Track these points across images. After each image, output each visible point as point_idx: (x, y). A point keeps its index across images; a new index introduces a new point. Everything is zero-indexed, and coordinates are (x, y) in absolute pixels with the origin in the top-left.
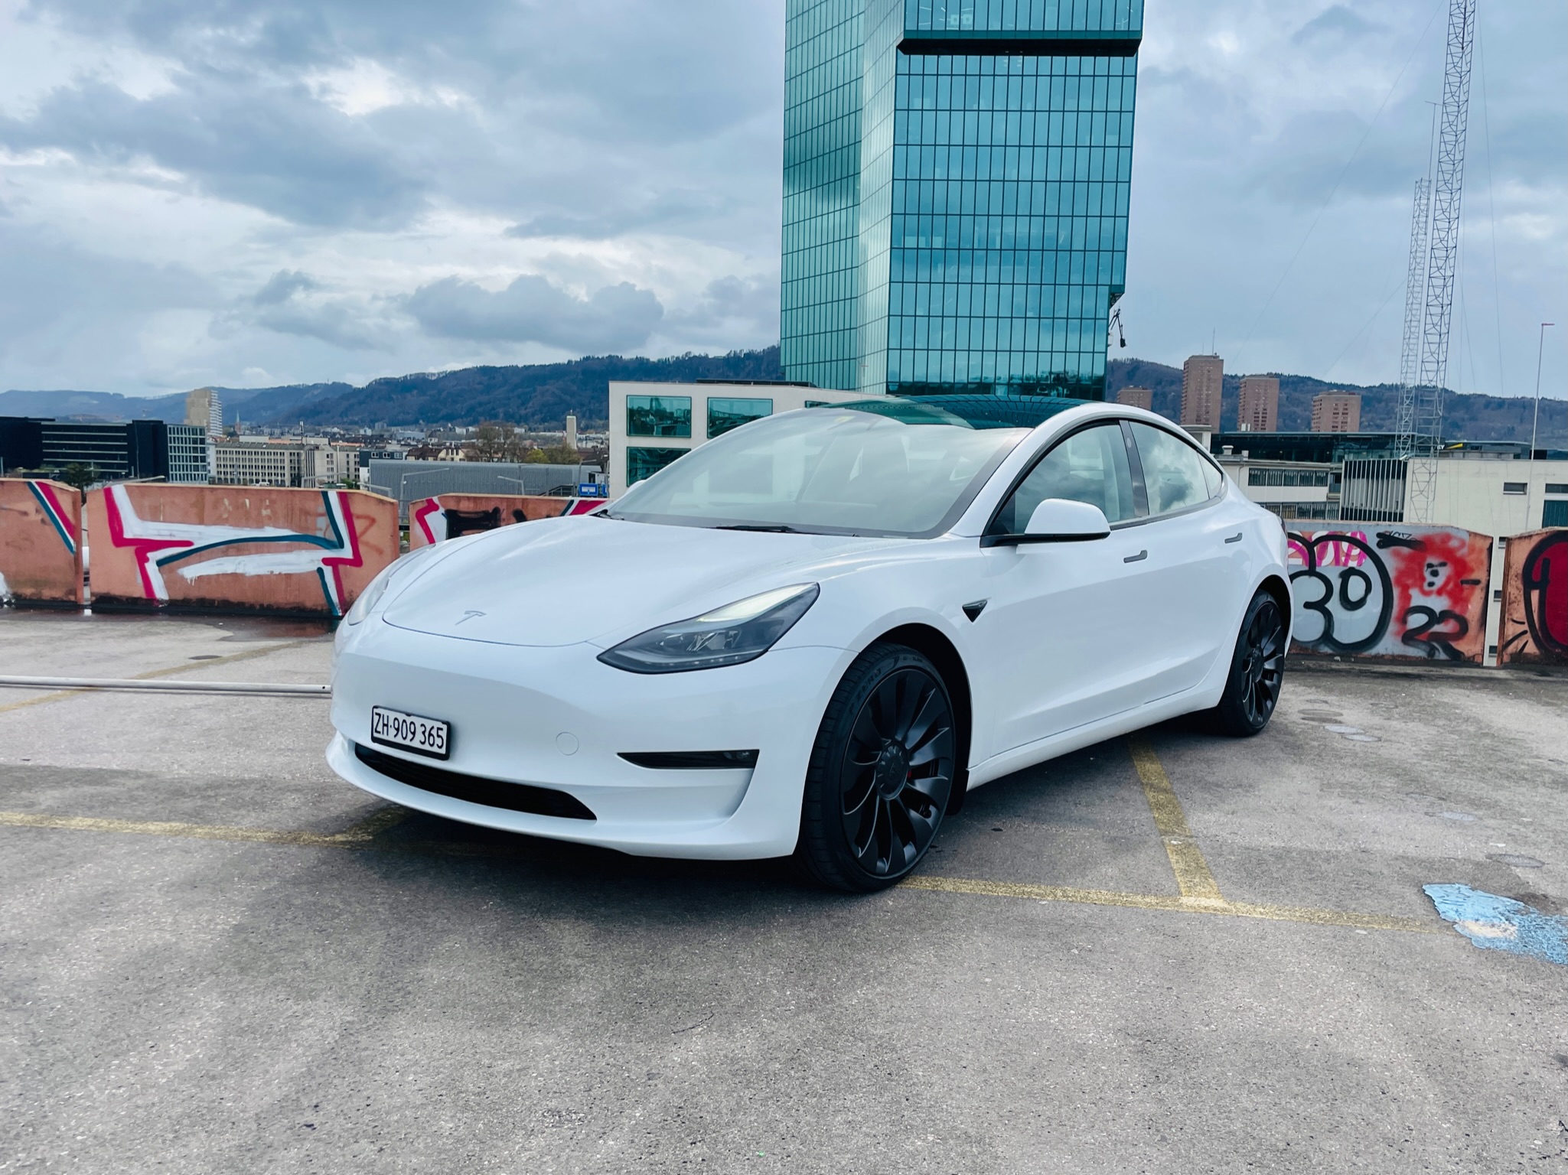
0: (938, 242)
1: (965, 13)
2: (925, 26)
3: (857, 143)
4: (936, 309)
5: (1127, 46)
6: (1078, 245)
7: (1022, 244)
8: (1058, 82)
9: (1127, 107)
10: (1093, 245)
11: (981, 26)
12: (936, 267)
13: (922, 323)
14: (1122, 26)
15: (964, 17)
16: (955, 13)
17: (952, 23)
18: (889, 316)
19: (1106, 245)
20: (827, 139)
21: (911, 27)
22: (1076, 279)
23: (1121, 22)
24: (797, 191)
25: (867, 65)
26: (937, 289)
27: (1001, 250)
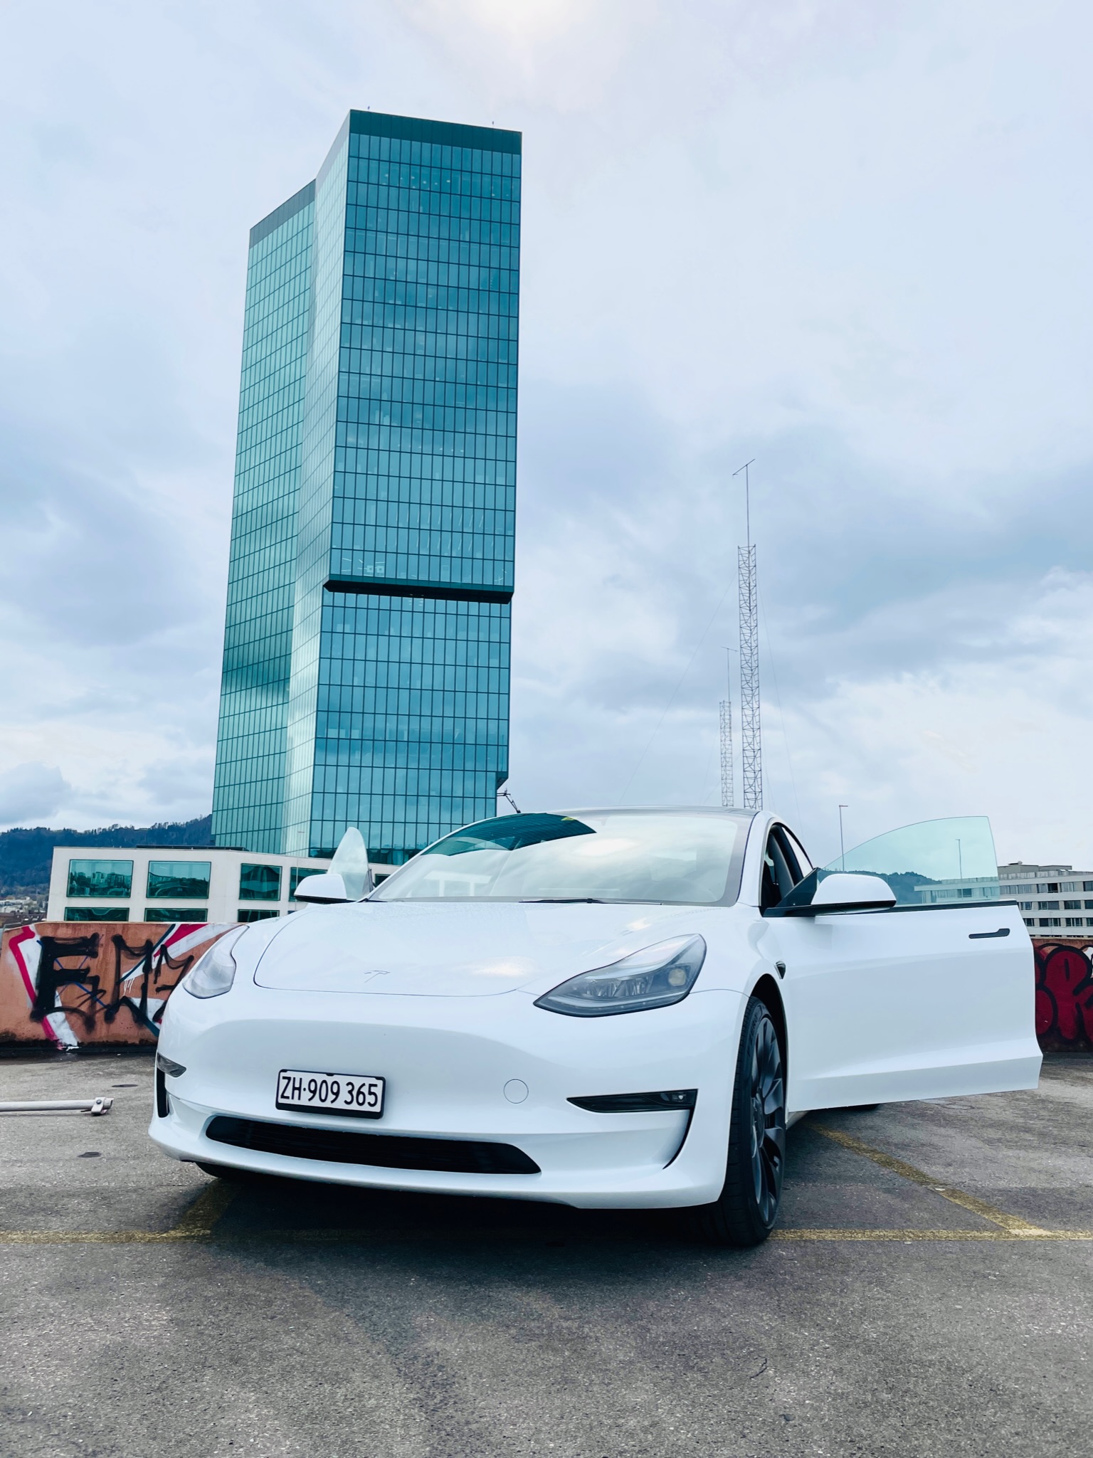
0: (356, 734)
1: (378, 564)
2: (346, 571)
3: (288, 655)
4: (354, 788)
5: (503, 596)
6: (470, 740)
7: (425, 738)
8: (451, 619)
9: (504, 639)
10: (482, 740)
11: (391, 575)
12: (354, 753)
13: (342, 799)
14: (499, 582)
15: (378, 568)
16: (370, 565)
17: (368, 571)
18: (313, 792)
19: (492, 741)
20: (262, 651)
21: (335, 571)
22: (470, 766)
23: (497, 579)
24: (233, 690)
25: (297, 598)
26: (355, 772)
27: (408, 742)
